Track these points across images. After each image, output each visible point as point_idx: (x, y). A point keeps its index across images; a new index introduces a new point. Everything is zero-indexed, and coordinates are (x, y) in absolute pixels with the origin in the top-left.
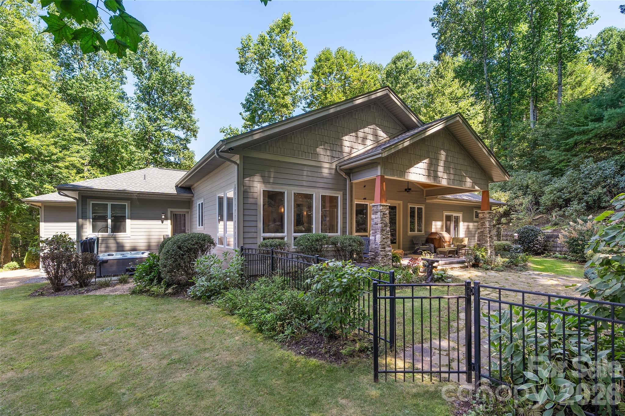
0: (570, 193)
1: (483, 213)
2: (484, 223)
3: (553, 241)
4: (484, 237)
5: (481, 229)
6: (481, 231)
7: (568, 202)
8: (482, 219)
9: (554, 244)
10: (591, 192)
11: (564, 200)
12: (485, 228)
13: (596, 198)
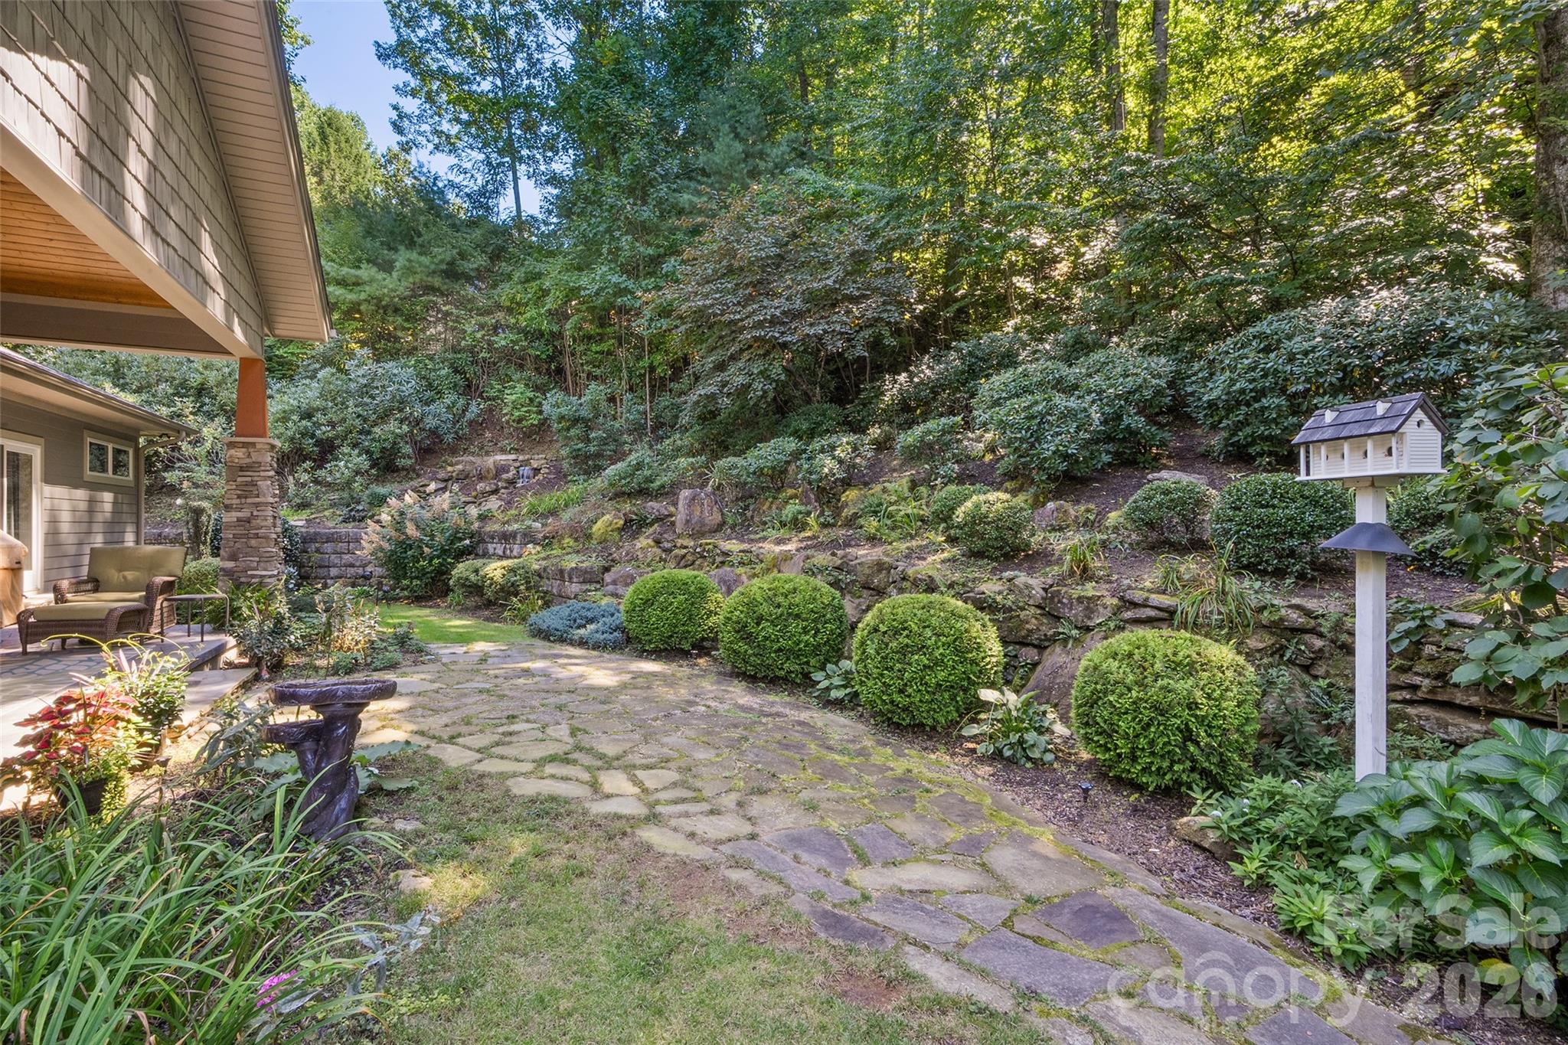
0: (332, 424)
1: (245, 445)
2: (253, 484)
3: (318, 551)
4: (253, 542)
5: (240, 510)
6: (239, 520)
7: (326, 451)
8: (242, 469)
9: (322, 559)
10: (376, 429)
11: (319, 443)
12: (257, 505)
13: (386, 445)
